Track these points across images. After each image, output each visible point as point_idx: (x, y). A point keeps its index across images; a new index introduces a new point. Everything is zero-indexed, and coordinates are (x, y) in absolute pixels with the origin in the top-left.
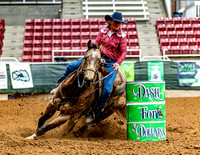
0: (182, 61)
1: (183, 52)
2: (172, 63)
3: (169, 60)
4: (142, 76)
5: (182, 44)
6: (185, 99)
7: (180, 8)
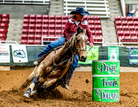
0: (132, 47)
1: (133, 41)
2: (125, 48)
3: (123, 46)
4: (104, 57)
5: (132, 35)
6: (133, 73)
7: (131, 10)
